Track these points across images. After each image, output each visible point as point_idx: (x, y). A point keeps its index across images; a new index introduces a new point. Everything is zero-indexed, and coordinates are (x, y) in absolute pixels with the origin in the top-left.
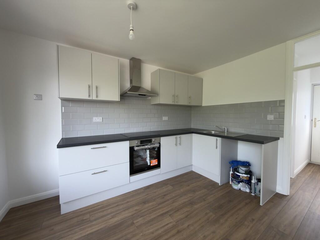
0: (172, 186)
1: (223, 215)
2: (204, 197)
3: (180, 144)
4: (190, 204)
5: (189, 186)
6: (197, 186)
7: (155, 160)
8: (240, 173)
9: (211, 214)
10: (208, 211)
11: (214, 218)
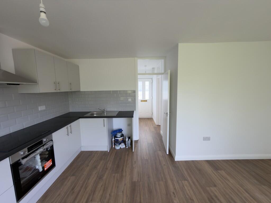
0: (73, 175)
1: (122, 170)
2: (105, 167)
3: (71, 132)
4: (100, 179)
5: (88, 166)
6: (95, 162)
7: (49, 161)
8: (118, 138)
9: (116, 174)
10: (114, 174)
11: (119, 176)
